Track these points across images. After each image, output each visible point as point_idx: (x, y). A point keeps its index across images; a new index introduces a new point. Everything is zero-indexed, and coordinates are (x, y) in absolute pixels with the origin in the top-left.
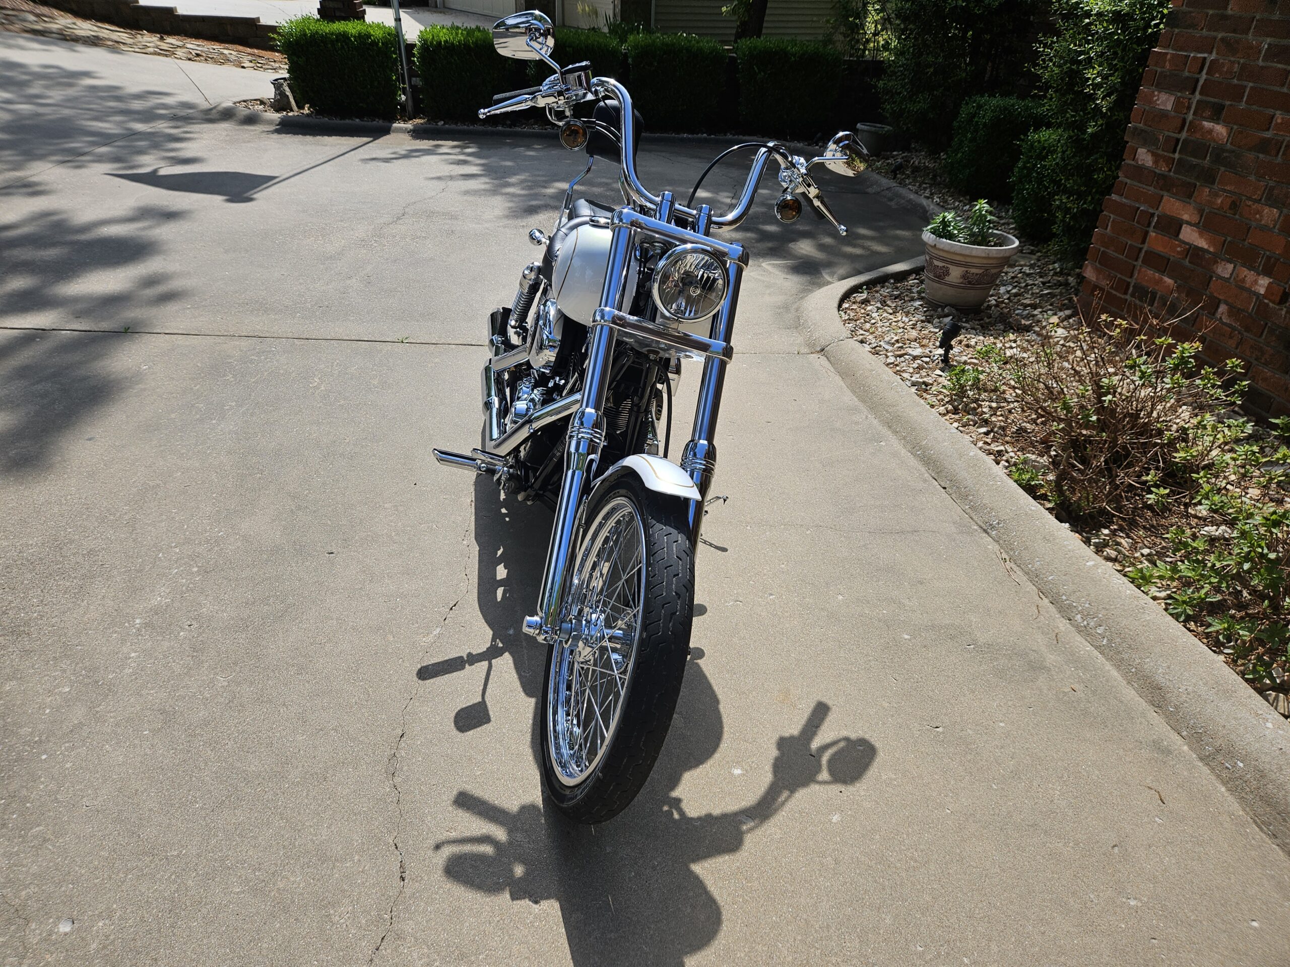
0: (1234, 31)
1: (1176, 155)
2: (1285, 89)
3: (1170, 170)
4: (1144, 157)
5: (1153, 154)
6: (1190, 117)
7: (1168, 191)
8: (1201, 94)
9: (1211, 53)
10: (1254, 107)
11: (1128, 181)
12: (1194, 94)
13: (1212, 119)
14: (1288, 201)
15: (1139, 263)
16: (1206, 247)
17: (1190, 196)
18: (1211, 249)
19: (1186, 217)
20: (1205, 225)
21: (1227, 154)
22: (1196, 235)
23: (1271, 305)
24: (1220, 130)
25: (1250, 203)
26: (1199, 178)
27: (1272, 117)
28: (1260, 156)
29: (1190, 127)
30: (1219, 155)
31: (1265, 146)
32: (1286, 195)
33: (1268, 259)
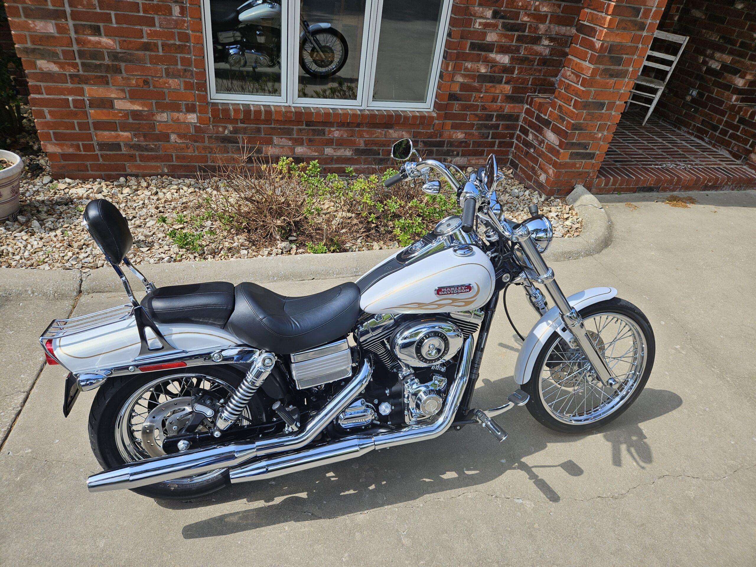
1: (78, 61)
2: (141, 14)
3: (79, 71)
4: (44, 65)
5: (55, 63)
6: (73, 35)
7: (87, 83)
8: (73, 19)
10: (125, 26)
11: (42, 84)
12: (67, 20)
13: (94, 35)
14: (182, 74)
15: (92, 130)
16: (141, 109)
17: (107, 83)
18: (146, 109)
19: (113, 96)
20: (134, 96)
21: (122, 55)
22: (129, 104)
23: (202, 126)
24: (105, 40)
25: (157, 79)
26: (107, 71)
27: (141, 30)
28: (148, 53)
29: (78, 41)
30: (114, 56)
31: (146, 47)
32: (178, 70)
33: (187, 105)
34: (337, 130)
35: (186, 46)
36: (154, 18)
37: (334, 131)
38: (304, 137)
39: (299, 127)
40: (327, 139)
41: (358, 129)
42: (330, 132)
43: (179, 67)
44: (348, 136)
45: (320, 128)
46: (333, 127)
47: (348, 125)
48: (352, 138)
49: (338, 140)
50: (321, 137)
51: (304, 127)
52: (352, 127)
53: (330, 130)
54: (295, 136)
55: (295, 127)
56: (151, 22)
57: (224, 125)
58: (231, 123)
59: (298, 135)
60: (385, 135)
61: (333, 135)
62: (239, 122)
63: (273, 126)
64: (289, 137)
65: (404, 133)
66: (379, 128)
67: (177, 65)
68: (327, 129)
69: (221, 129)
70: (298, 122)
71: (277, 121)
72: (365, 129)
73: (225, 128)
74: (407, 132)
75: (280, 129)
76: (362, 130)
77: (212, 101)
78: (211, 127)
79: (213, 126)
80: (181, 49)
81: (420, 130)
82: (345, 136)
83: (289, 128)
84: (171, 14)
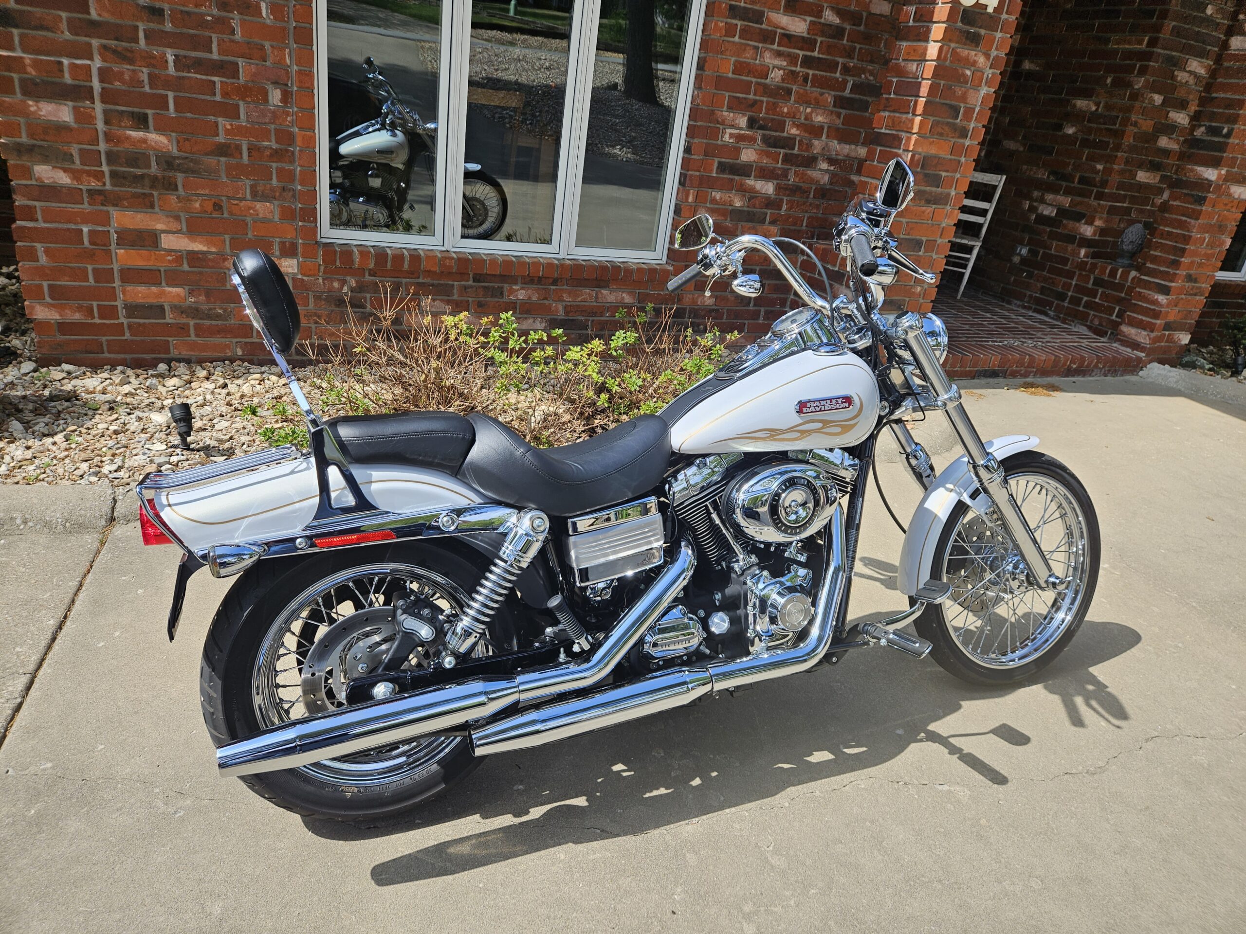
0: (117, 39)
1: (105, 168)
2: (218, 98)
3: (104, 184)
4: (45, 172)
5: (65, 170)
6: (100, 125)
7: (116, 205)
8: (103, 101)
9: (91, 59)
10: (189, 115)
11: (37, 204)
12: (93, 103)
13: (137, 129)
14: (278, 194)
15: (117, 283)
16: (205, 249)
17: (152, 206)
18: (213, 250)
19: (160, 226)
20: (193, 230)
21: (181, 161)
22: (186, 240)
24: (155, 138)
25: (236, 202)
26: (152, 187)
27: (216, 124)
28: (223, 159)
29: (108, 137)
30: (168, 162)
31: (223, 150)
32: (272, 190)
33: (283, 244)
34: (522, 288)
35: (287, 151)
36: (238, 106)
37: (518, 290)
38: (470, 299)
39: (463, 283)
40: (506, 303)
41: (554, 287)
42: (511, 292)
43: (274, 182)
44: (539, 299)
45: (496, 285)
46: (516, 284)
47: (540, 280)
48: (546, 302)
49: (523, 304)
50: (496, 299)
51: (471, 283)
52: (545, 284)
53: (511, 288)
54: (455, 297)
55: (456, 283)
56: (232, 113)
57: (342, 277)
58: (353, 275)
59: (460, 295)
60: (597, 297)
61: (516, 296)
62: (367, 274)
63: (421, 280)
64: (446, 298)
65: (624, 295)
66: (586, 286)
67: (271, 179)
68: (506, 286)
69: (336, 285)
70: (462, 275)
71: (428, 273)
72: (565, 287)
73: (343, 282)
74: (629, 293)
75: (432, 285)
76: (561, 290)
77: (323, 240)
78: (321, 280)
79: (324, 280)
80: (277, 155)
81: (648, 291)
82: (534, 298)
83: (447, 285)
84: (266, 101)
